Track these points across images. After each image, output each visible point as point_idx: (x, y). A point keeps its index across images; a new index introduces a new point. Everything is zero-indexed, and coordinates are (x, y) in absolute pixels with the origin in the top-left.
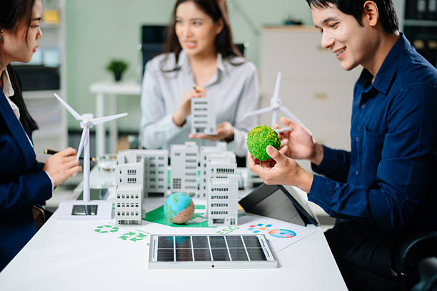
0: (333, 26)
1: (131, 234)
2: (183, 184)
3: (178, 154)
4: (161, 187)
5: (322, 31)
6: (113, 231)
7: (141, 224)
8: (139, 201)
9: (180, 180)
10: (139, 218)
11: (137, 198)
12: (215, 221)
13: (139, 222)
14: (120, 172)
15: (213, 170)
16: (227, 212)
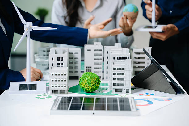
2: (93, 70)
3: (90, 50)
4: (77, 72)
6: (48, 98)
8: (66, 77)
9: (91, 67)
10: (66, 89)
11: (65, 75)
12: (116, 90)
13: (66, 92)
14: (53, 60)
15: (114, 58)
16: (124, 84)
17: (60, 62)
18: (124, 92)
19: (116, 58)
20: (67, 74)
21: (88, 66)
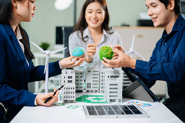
0: (154, 6)
1: (72, 106)
2: (92, 86)
3: (90, 71)
4: (81, 87)
5: (149, 8)
6: (62, 105)
7: (75, 102)
8: (74, 90)
9: (90, 84)
10: (74, 99)
11: (74, 89)
12: (111, 101)
13: (74, 101)
14: (65, 78)
15: (108, 77)
16: (117, 96)
17: (70, 79)
18: (117, 101)
19: (110, 77)
20: (75, 88)
21: (88, 83)
